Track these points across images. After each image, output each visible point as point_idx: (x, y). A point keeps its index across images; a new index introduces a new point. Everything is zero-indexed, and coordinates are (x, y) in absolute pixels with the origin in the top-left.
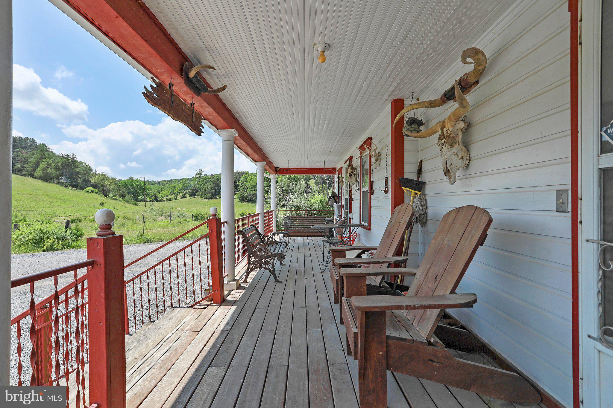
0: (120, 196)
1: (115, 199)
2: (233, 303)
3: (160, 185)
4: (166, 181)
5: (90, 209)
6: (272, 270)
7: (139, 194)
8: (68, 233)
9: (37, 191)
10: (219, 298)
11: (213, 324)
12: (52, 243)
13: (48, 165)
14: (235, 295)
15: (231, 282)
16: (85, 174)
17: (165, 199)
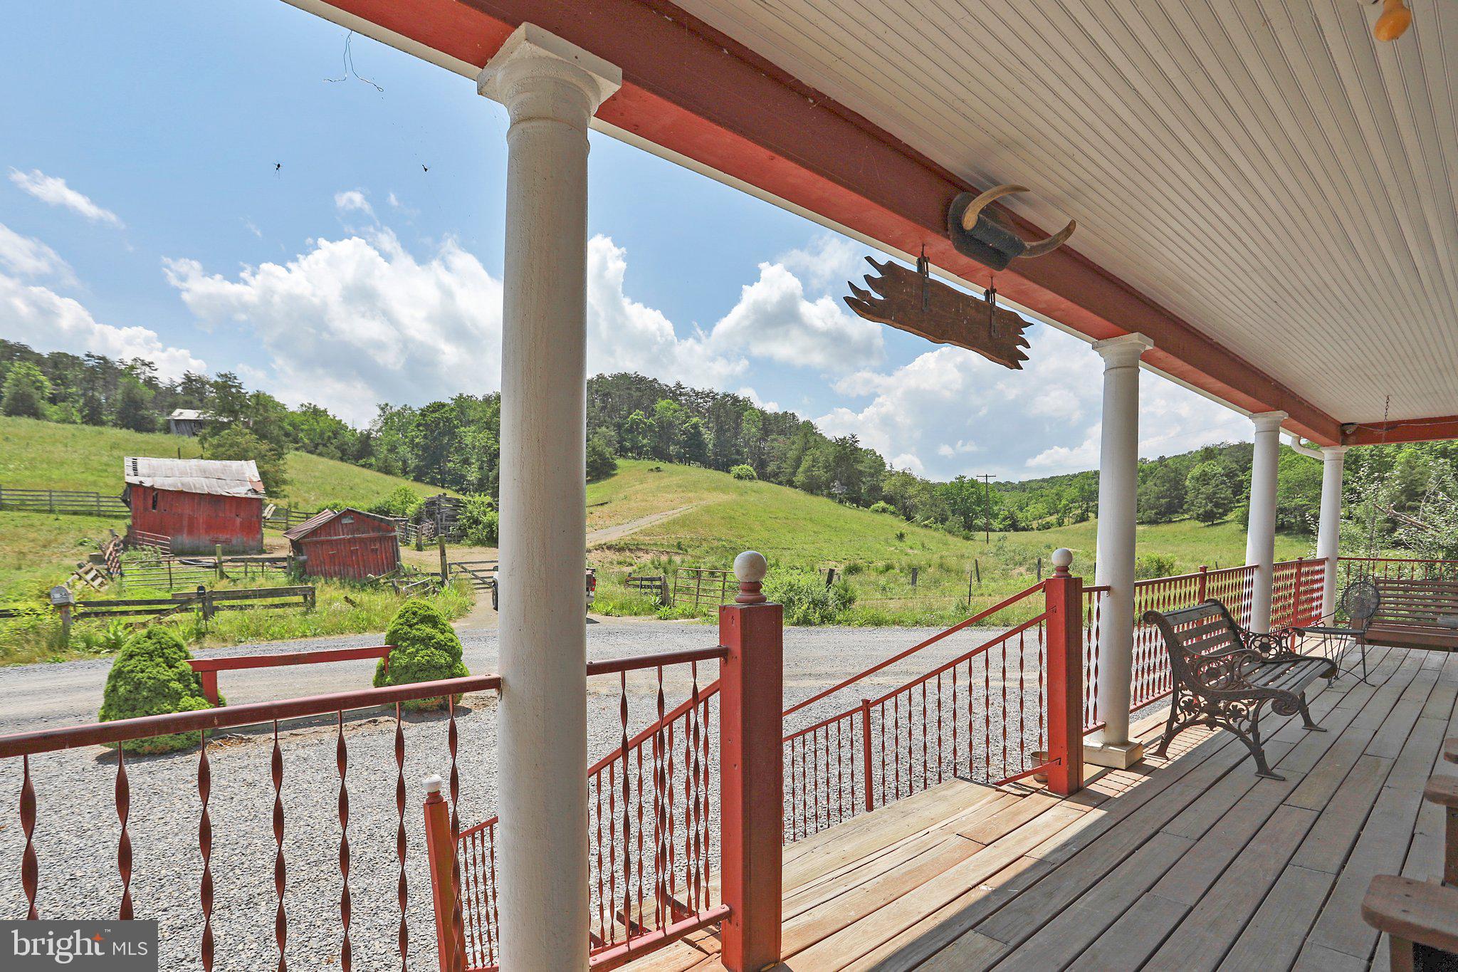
0: (936, 519)
1: (926, 526)
2: (1101, 801)
3: (1024, 491)
4: (1039, 481)
5: (878, 546)
6: (1250, 736)
7: (976, 514)
8: (831, 594)
9: (797, 512)
10: (1063, 781)
11: (1026, 838)
12: (805, 611)
13: (814, 461)
14: (1119, 783)
15: (1111, 748)
16: (872, 475)
17: (1035, 525)
